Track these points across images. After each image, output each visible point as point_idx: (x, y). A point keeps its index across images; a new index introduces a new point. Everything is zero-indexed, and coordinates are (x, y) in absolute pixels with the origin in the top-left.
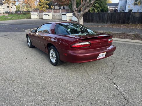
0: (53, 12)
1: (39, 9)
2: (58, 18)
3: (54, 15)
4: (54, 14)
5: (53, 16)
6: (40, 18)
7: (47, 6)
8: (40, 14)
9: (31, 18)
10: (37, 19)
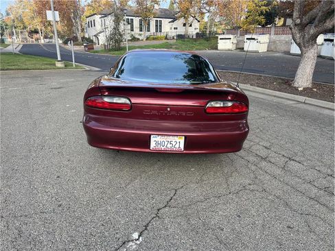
0: (273, 32)
1: (240, 27)
2: (283, 48)
3: (274, 42)
4: (273, 37)
5: (271, 43)
6: (237, 49)
7: (262, 19)
8: (241, 38)
9: (216, 48)
10: (229, 50)
